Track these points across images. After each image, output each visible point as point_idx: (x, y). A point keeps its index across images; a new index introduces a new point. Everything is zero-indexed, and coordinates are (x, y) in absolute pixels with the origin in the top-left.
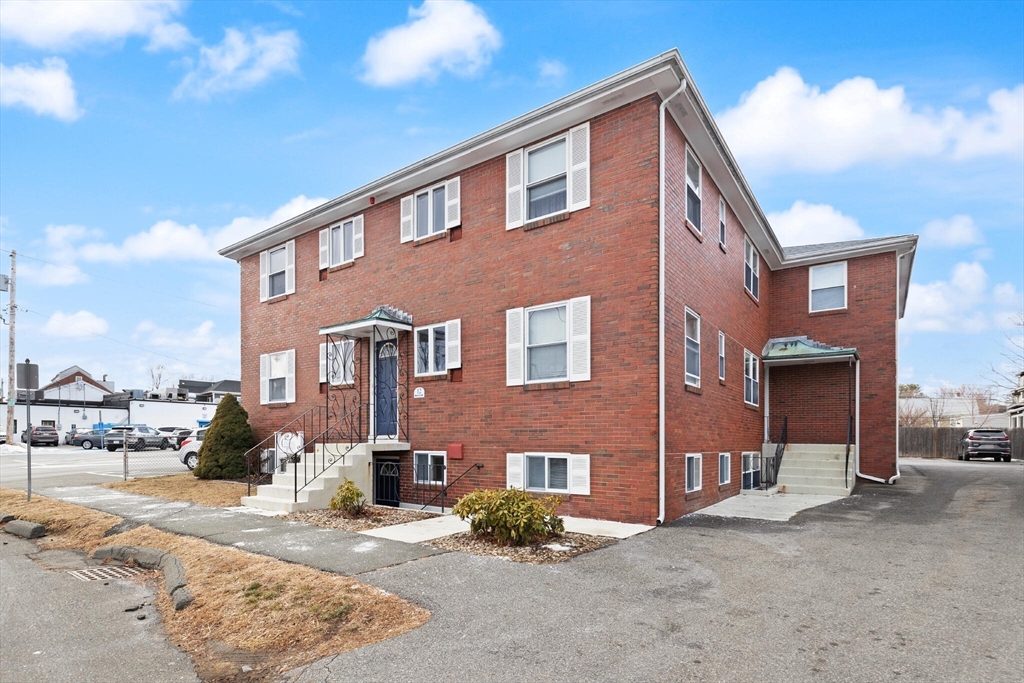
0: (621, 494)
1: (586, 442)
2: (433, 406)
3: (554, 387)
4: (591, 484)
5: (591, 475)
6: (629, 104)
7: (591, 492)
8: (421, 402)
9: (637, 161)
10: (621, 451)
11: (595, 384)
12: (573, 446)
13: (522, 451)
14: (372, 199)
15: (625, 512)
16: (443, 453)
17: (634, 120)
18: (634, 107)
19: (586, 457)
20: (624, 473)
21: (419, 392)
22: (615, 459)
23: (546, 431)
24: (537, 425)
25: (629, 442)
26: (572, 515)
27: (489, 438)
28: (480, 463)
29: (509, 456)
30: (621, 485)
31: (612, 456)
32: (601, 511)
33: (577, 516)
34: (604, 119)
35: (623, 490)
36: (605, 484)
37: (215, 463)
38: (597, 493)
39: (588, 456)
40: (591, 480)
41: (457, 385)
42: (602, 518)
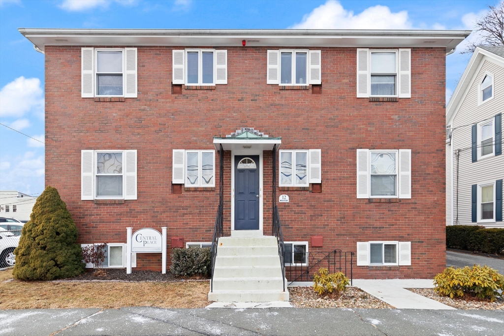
0: (427, 263)
1: (408, 235)
2: (297, 209)
3: (390, 201)
4: (412, 259)
5: (412, 254)
6: (432, 48)
7: (412, 263)
8: (285, 205)
9: (436, 81)
10: (428, 239)
11: (413, 201)
12: (400, 237)
13: (367, 240)
14: (244, 41)
15: (430, 273)
16: (306, 243)
17: (434, 58)
18: (435, 50)
19: (409, 243)
20: (429, 251)
21: (284, 198)
22: (424, 244)
23: (383, 228)
24: (378, 224)
25: (432, 235)
26: (399, 278)
27: (343, 232)
28: (332, 249)
29: (359, 243)
30: (428, 259)
31: (422, 242)
32: (416, 274)
33: (403, 278)
34: (419, 50)
35: (429, 261)
36: (419, 259)
37: (52, 262)
38: (414, 263)
39: (410, 242)
40: (412, 256)
41: (317, 195)
42: (417, 278)
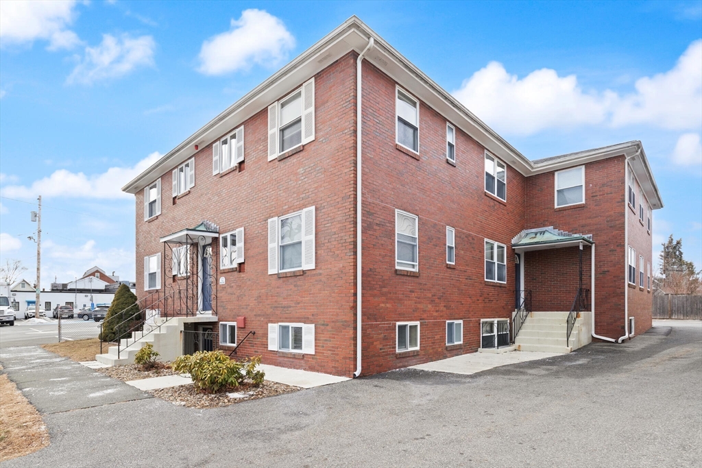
0: (332, 354)
1: (313, 315)
2: (229, 290)
3: (294, 275)
4: (316, 346)
5: (316, 340)
6: (337, 61)
7: (316, 352)
8: (224, 288)
9: (342, 103)
10: (333, 322)
11: (318, 271)
12: (305, 318)
13: (278, 322)
14: (197, 147)
15: (335, 367)
16: (235, 324)
17: (340, 72)
18: (340, 62)
19: (313, 326)
20: (334, 338)
21: (222, 280)
22: (329, 328)
23: (290, 307)
24: (285, 303)
25: (337, 315)
26: (305, 370)
27: (259, 313)
28: (253, 331)
29: (270, 325)
30: (333, 347)
31: (327, 325)
32: (321, 366)
33: (307, 370)
34: (323, 74)
35: (334, 351)
36: (323, 347)
38: (319, 353)
39: (314, 325)
40: (316, 343)
41: (242, 275)
42: (321, 372)
